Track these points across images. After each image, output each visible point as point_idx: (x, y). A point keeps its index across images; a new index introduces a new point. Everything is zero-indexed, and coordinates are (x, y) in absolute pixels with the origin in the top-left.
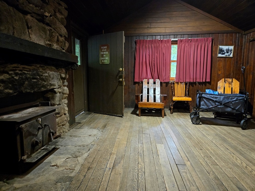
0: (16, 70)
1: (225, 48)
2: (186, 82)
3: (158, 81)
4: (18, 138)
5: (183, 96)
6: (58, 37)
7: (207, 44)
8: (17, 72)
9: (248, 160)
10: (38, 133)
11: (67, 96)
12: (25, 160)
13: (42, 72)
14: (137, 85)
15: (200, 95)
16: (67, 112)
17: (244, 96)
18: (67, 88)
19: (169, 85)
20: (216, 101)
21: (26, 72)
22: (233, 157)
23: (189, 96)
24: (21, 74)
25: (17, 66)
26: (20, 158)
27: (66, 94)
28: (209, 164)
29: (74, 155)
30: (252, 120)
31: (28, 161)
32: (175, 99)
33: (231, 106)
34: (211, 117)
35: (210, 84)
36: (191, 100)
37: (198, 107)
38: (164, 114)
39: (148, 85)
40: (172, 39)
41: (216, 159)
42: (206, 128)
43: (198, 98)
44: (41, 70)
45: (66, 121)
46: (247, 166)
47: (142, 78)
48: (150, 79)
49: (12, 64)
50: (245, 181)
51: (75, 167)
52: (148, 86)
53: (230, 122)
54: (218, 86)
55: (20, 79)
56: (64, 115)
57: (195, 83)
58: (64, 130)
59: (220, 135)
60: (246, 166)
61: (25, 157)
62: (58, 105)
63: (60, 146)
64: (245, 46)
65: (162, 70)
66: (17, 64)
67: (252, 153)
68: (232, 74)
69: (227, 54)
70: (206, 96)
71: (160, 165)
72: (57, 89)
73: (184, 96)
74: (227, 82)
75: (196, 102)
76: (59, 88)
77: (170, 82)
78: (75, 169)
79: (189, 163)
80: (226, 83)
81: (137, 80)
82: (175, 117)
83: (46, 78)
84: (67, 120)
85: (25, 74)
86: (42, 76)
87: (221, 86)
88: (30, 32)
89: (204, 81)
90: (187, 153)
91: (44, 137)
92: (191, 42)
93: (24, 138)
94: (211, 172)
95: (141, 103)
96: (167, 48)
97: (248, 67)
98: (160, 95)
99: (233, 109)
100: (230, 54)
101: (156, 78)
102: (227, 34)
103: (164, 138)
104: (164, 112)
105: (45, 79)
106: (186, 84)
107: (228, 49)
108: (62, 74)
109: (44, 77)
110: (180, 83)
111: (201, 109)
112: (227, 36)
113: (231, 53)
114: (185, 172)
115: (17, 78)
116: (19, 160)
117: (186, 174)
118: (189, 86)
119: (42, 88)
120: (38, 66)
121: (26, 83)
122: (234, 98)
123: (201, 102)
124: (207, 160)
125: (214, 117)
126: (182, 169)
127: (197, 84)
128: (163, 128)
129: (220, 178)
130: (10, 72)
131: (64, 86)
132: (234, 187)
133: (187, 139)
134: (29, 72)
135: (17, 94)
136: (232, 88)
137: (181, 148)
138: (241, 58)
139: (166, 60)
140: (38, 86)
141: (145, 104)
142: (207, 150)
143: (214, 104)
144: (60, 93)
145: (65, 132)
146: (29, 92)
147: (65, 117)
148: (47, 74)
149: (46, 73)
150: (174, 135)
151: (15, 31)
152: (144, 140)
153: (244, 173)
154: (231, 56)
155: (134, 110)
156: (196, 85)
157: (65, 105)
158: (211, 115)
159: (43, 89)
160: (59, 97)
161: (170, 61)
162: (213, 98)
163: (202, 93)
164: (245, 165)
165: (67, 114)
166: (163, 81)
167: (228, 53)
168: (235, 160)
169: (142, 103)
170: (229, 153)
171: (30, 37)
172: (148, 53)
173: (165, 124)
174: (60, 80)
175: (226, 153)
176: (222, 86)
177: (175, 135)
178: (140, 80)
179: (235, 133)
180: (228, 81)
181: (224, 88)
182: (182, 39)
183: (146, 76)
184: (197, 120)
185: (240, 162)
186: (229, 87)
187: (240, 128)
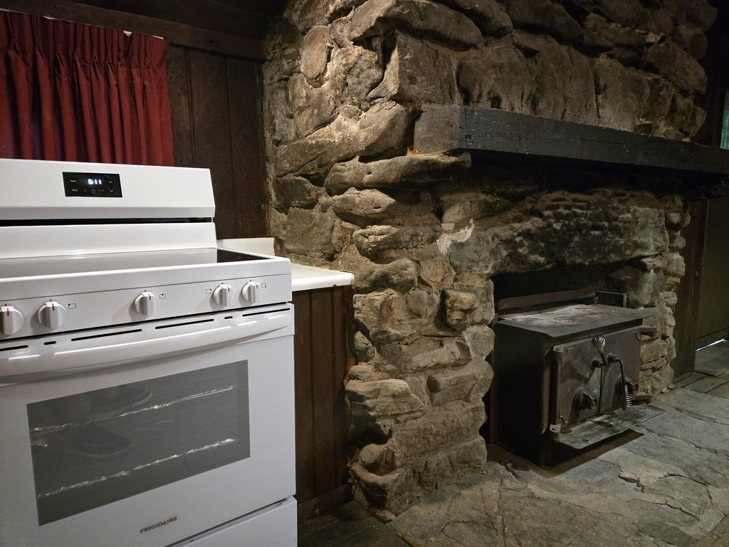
0: (558, 207)
4: (547, 375)
6: (674, 100)
8: (560, 213)
10: (591, 375)
11: (676, 283)
12: (556, 435)
13: (619, 208)
16: (670, 332)
18: (680, 257)
21: (579, 211)
24: (567, 217)
25: (562, 197)
26: (545, 425)
27: (674, 275)
29: (694, 474)
31: (563, 439)
44: (615, 205)
45: (664, 358)
49: (551, 192)
51: (700, 511)
55: (565, 228)
56: (660, 338)
58: (657, 386)
61: (556, 428)
62: (646, 306)
63: (643, 431)
66: (561, 192)
72: (650, 259)
76: (656, 255)
78: (701, 517)
83: (627, 225)
84: (670, 355)
85: (575, 215)
86: (616, 219)
88: (600, 101)
91: (605, 391)
93: (559, 380)
105: (622, 230)
108: (673, 212)
109: (620, 224)
115: (557, 226)
116: (542, 430)
119: (612, 255)
120: (609, 195)
121: (576, 239)
130: (547, 213)
131: (673, 250)
134: (585, 212)
135: (552, 267)
140: (603, 248)
144: (657, 270)
145: (659, 392)
146: (580, 265)
147: (664, 345)
148: (630, 215)
149: (629, 212)
151: (568, 108)
157: (666, 308)
159: (613, 258)
160: (654, 285)
165: (671, 337)
171: (599, 116)
174: (662, 232)
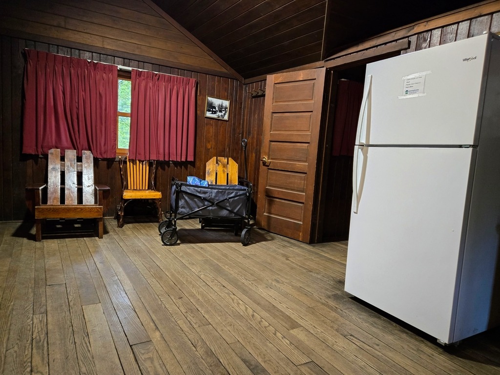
1: (217, 102)
2: (150, 160)
3: (88, 157)
5: (144, 189)
7: (187, 89)
9: (255, 302)
14: (30, 162)
15: (177, 187)
17: (245, 190)
19: (115, 164)
20: (205, 199)
22: (233, 300)
23: (156, 189)
28: (195, 326)
30: (255, 227)
32: (128, 195)
33: (227, 206)
34: (196, 228)
35: (194, 166)
36: (161, 197)
37: (174, 210)
38: (102, 230)
39: (61, 164)
40: (120, 67)
41: (207, 312)
42: (188, 250)
43: (174, 194)
46: (255, 314)
47: (45, 144)
48: (69, 148)
50: (254, 344)
52: (61, 166)
53: (225, 233)
54: (207, 169)
57: (167, 163)
59: (212, 261)
60: (253, 312)
64: (245, 104)
65: (98, 132)
67: (259, 286)
68: (227, 150)
69: (220, 114)
70: (189, 189)
71: (91, 359)
73: (147, 188)
74: (220, 163)
75: (170, 201)
77: (117, 159)
79: (157, 334)
80: (218, 165)
81: (30, 149)
82: (127, 235)
87: (211, 169)
89: (183, 159)
90: (153, 312)
92: (158, 79)
94: (198, 342)
95: (43, 209)
96: (107, 84)
97: (250, 140)
98: (93, 188)
99: (231, 212)
100: (225, 114)
101: (84, 147)
102: (219, 77)
103: (104, 288)
104: (104, 224)
106: (151, 165)
107: (221, 104)
110: (138, 162)
111: (179, 214)
112: (219, 81)
113: (226, 112)
114: (150, 358)
117: (152, 363)
118: (157, 168)
122: (232, 192)
123: (180, 202)
124: (192, 318)
125: (200, 227)
126: (143, 354)
127: (172, 165)
128: (101, 264)
129: (215, 351)
132: (238, 361)
133: (154, 280)
136: (228, 174)
137: (141, 305)
138: (240, 123)
139: (106, 110)
141: (55, 210)
142: (191, 296)
143: (201, 204)
150: (126, 277)
152: (49, 302)
153: (251, 328)
154: (226, 118)
155: (21, 227)
156: (169, 166)
158: (196, 225)
161: (116, 114)
162: (199, 192)
163: (182, 184)
164: (250, 311)
166: (99, 156)
167: (221, 111)
168: (235, 305)
169: (47, 209)
170: (226, 295)
172: (61, 88)
173: (105, 252)
175: (222, 295)
176: (213, 170)
177: (128, 274)
178: (40, 150)
179: (234, 253)
180: (222, 161)
181: (216, 173)
182: (140, 70)
183: (56, 142)
184: (172, 236)
185: (243, 308)
186: (224, 171)
187: (240, 244)
